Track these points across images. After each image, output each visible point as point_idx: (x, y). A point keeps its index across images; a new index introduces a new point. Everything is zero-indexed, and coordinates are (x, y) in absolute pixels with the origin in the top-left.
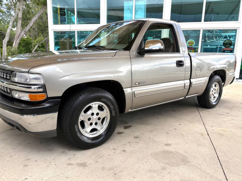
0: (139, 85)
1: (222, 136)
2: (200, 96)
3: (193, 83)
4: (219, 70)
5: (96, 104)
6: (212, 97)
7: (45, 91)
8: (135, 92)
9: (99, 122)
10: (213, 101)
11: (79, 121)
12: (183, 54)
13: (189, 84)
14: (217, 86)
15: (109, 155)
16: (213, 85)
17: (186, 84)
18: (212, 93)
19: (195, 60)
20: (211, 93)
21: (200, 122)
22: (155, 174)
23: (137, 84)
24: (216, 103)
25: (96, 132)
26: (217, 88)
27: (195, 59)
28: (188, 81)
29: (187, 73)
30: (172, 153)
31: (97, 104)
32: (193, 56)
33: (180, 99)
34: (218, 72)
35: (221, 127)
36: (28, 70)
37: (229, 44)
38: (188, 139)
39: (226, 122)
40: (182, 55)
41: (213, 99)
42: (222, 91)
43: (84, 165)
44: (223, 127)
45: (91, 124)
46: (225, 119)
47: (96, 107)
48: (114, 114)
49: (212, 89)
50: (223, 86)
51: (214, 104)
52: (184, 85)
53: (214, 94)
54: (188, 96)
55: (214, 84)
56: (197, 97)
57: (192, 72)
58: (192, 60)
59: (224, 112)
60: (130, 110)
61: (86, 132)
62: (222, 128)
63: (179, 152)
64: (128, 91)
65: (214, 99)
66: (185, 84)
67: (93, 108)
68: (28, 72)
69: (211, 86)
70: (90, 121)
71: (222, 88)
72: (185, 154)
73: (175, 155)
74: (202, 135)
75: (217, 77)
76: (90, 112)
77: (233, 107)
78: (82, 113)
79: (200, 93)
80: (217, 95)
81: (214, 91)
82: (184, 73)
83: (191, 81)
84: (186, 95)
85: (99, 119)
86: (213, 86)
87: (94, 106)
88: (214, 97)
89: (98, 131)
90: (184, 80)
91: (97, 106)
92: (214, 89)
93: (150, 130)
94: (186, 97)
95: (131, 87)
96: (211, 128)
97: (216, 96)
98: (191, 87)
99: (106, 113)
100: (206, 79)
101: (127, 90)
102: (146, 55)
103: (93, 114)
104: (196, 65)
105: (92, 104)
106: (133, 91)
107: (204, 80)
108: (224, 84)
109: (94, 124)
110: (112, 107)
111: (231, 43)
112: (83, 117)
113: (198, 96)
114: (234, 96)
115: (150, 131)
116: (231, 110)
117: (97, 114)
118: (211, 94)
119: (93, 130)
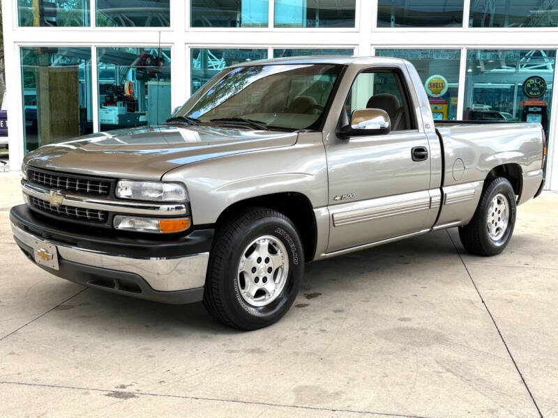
0: (343, 201)
1: (510, 302)
2: (465, 226)
3: (448, 196)
4: (505, 165)
5: (265, 239)
6: (494, 229)
7: (189, 214)
8: (335, 216)
9: (270, 276)
10: (495, 238)
11: (239, 272)
12: (426, 132)
13: (439, 198)
14: (502, 202)
15: (298, 337)
16: (495, 201)
17: (433, 199)
18: (493, 218)
19: (450, 142)
20: (490, 219)
21: (467, 282)
22: (391, 357)
23: (338, 198)
24: (502, 243)
25: (263, 297)
26: (504, 206)
27: (452, 140)
28: (438, 192)
29: (434, 174)
30: (415, 330)
31: (266, 241)
32: (445, 135)
33: (422, 231)
34: (505, 170)
35: (510, 289)
36: (160, 177)
37: (537, 89)
38: (443, 310)
39: (521, 279)
40: (424, 135)
41: (496, 234)
42: (515, 214)
43: (258, 351)
44: (514, 289)
45: (257, 280)
46: (521, 275)
47: (264, 246)
48: (296, 261)
49: (492, 210)
50: (518, 202)
51: (498, 244)
52: (428, 200)
53: (497, 221)
54: (438, 225)
55: (496, 197)
56: (457, 228)
57: (446, 170)
58: (444, 142)
59: (519, 262)
60: (324, 255)
61: (249, 295)
62: (512, 291)
63: (429, 328)
64: (321, 213)
65: (499, 234)
66: (431, 198)
67: (260, 248)
68: (161, 181)
69: (489, 204)
70: (256, 274)
71: (515, 208)
72: (440, 331)
73: (420, 332)
74: (471, 302)
75: (503, 182)
76: (255, 255)
77: (541, 252)
78: (243, 257)
79: (464, 220)
80: (503, 225)
81: (496, 213)
82: (429, 172)
83: (445, 192)
84: (434, 225)
85: (270, 270)
86: (493, 203)
87: (261, 243)
88: (498, 229)
89: (267, 295)
90: (428, 190)
91: (267, 243)
92: (496, 209)
93: (362, 299)
94: (435, 228)
95: (327, 206)
96: (491, 291)
97: (501, 227)
98: (443, 206)
99: (281, 259)
100: (477, 186)
101: (319, 212)
102: (353, 140)
103: (259, 260)
104: (454, 152)
105: (259, 241)
106: (331, 212)
107: (472, 189)
108: (519, 198)
109: (261, 279)
110: (292, 246)
111: (542, 86)
112: (244, 264)
113: (460, 227)
114: (547, 228)
115: (362, 301)
116: (534, 257)
117: (267, 260)
118: (491, 222)
119: (260, 293)
